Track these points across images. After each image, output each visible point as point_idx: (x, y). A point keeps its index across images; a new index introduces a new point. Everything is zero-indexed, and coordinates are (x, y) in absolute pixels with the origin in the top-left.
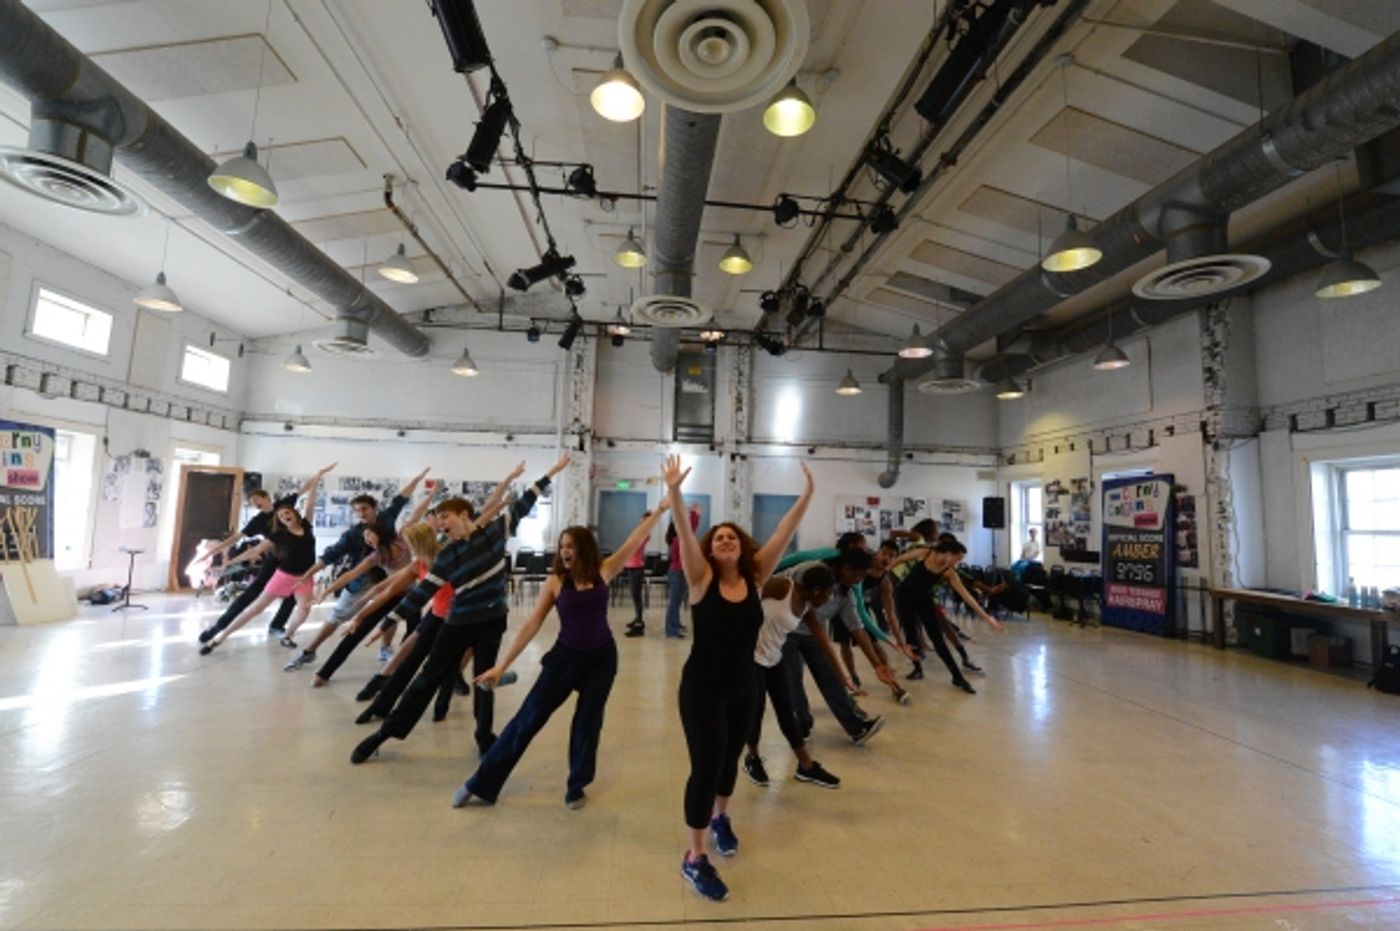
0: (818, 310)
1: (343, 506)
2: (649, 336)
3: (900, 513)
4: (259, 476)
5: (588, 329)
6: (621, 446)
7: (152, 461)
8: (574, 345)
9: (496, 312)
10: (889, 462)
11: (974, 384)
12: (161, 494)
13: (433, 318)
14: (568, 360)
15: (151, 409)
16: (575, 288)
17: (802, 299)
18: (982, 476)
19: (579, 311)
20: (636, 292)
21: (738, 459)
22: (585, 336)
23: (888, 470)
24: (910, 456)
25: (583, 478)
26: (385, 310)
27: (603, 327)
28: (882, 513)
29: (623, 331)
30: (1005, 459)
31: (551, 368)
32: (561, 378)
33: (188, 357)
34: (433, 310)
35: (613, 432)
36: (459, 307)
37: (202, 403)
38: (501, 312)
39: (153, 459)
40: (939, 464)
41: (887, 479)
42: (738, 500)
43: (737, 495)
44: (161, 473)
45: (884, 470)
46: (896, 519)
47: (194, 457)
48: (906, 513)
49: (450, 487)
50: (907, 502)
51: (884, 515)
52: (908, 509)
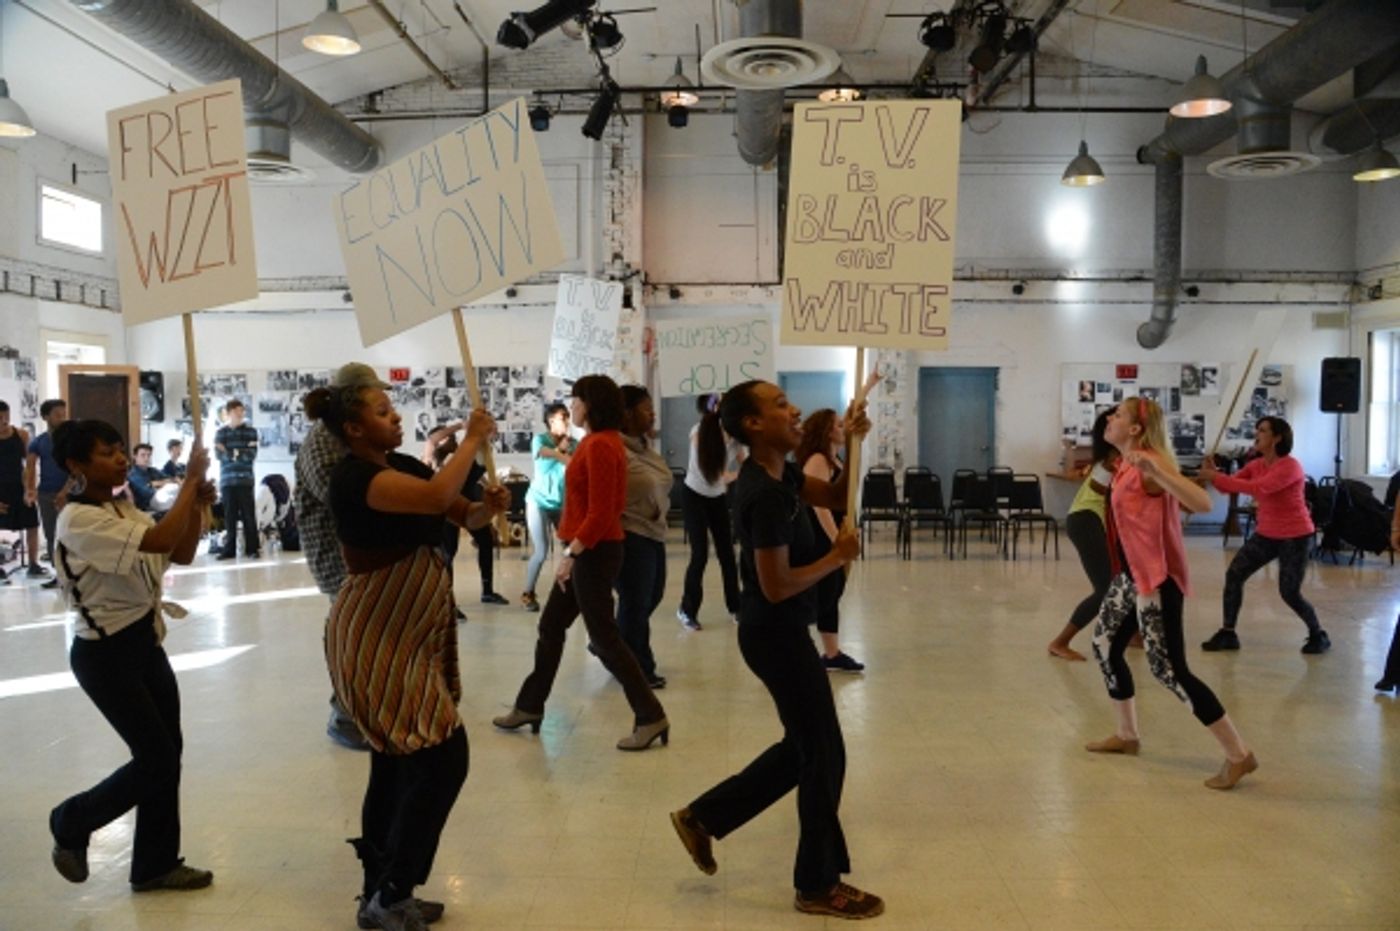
0: (1026, 40)
1: (275, 414)
2: (731, 104)
3: (1175, 390)
4: (158, 375)
5: (628, 102)
6: (691, 295)
7: (22, 364)
8: (607, 130)
9: (475, 86)
10: (1157, 304)
11: (1309, 157)
13: (381, 104)
14: (598, 157)
15: (11, 287)
16: (606, 35)
17: (997, 22)
18: (1322, 321)
19: (612, 73)
20: (707, 33)
22: (624, 113)
23: (1154, 318)
24: (1193, 292)
25: (632, 351)
26: (312, 101)
27: (653, 95)
29: (686, 99)
30: (1366, 291)
31: (572, 173)
32: (588, 186)
33: (46, 203)
34: (380, 92)
35: (676, 272)
36: (418, 83)
37: (73, 273)
38: (486, 85)
39: (22, 360)
40: (1244, 303)
41: (1152, 334)
42: (893, 379)
43: (892, 369)
44: (34, 380)
45: (1146, 318)
46: (1166, 401)
47: (72, 354)
48: (1185, 390)
49: (426, 378)
50: (1187, 372)
51: (1147, 394)
52: (1189, 383)
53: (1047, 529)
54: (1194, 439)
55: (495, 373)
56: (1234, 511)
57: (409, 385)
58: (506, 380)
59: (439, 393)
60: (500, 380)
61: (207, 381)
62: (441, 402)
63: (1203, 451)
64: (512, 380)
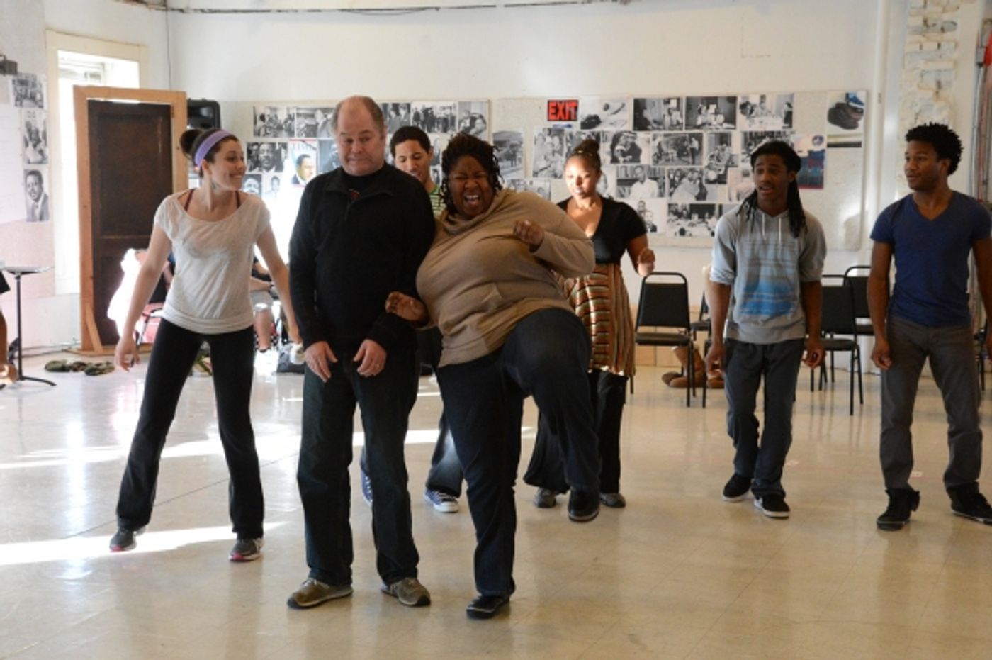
4: (214, 106)
7: (23, 83)
12: (47, 152)
39: (23, 78)
44: (41, 107)
47: (93, 70)
49: (602, 115)
55: (713, 108)
57: (576, 126)
58: (731, 119)
59: (622, 140)
60: (721, 118)
61: (282, 116)
62: (624, 154)
64: (740, 117)
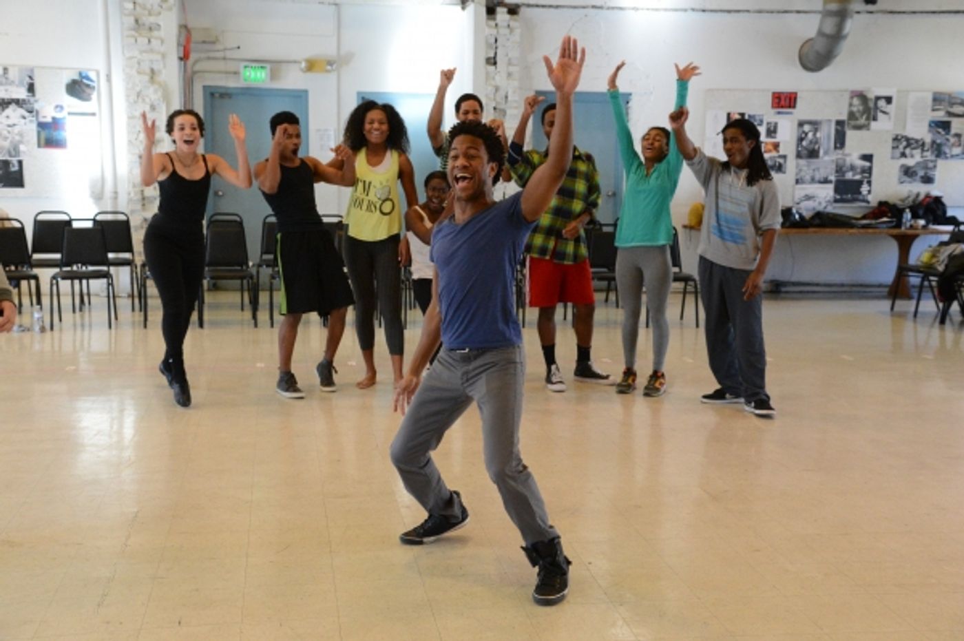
3: (840, 124)
10: (827, 14)
21: (502, 13)
23: (821, 33)
28: (801, 124)
40: (934, 12)
41: (818, 53)
42: (502, 106)
43: (502, 93)
45: (812, 33)
46: (829, 136)
48: (853, 123)
50: (856, 101)
51: (807, 128)
52: (858, 115)
53: (685, 293)
54: (860, 183)
56: (903, 269)
63: (870, 198)
